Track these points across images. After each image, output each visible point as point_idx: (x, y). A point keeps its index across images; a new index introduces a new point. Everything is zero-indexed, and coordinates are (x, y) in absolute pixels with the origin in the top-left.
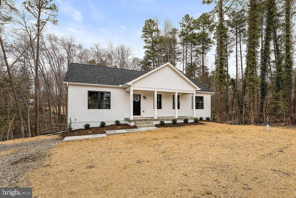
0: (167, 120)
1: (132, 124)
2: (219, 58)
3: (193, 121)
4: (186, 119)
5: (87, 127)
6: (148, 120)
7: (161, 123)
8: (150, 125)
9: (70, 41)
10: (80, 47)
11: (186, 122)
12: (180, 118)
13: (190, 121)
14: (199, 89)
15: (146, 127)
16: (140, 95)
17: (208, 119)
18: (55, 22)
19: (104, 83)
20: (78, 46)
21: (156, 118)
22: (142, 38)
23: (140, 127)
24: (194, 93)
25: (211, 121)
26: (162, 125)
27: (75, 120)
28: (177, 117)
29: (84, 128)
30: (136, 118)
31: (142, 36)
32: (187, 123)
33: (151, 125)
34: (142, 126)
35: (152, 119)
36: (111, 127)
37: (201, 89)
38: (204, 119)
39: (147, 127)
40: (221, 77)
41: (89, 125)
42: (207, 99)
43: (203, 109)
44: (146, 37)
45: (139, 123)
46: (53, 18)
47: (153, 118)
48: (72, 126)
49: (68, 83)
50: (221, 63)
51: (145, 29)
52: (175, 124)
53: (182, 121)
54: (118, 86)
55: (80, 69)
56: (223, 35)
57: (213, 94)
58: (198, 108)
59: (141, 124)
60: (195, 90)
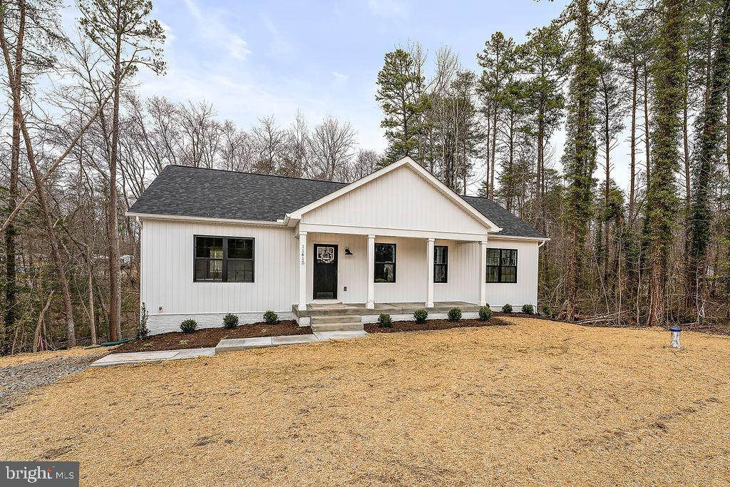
0: (403, 312)
1: (303, 322)
2: (574, 146)
3: (476, 315)
4: (455, 310)
5: (189, 328)
6: (348, 313)
7: (382, 321)
8: (348, 326)
9: (201, 113)
10: (229, 128)
11: (455, 319)
12: (438, 307)
13: (465, 316)
14: (495, 229)
15: (338, 330)
16: (336, 247)
17: (527, 311)
18: (158, 67)
19: (239, 214)
20: (223, 126)
21: (370, 306)
22: (378, 99)
23: (320, 330)
24: (484, 239)
25: (538, 316)
26: (385, 325)
27: (160, 309)
28: (431, 305)
29: (181, 330)
30: (321, 306)
32: (457, 321)
34: (327, 327)
35: (361, 309)
36: (252, 330)
37: (501, 229)
38: (515, 310)
39: (342, 330)
40: (578, 196)
41: (192, 323)
42: (528, 255)
43: (515, 282)
44: (389, 97)
45: (322, 320)
46: (153, 57)
47: (364, 305)
48: (148, 326)
49: (138, 216)
50: (579, 160)
51: (384, 76)
52: (421, 322)
53: (444, 316)
54: (274, 223)
55: (188, 179)
56: (586, 81)
57: (544, 242)
58: (500, 281)
59: (324, 321)
60: (485, 232)
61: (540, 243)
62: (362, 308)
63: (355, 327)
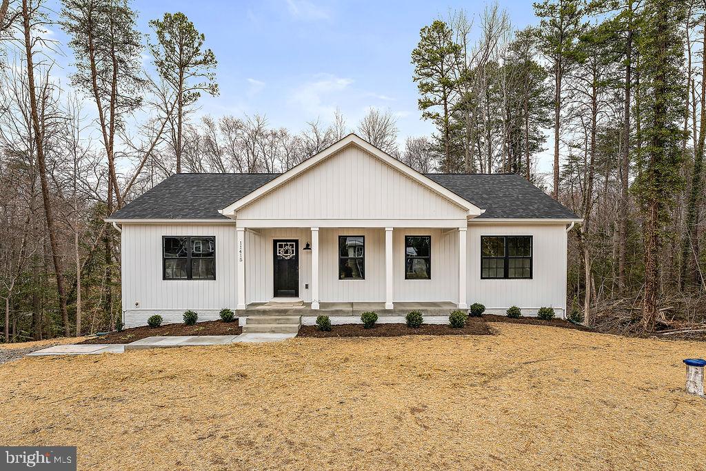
1: (242, 322)
3: (444, 320)
4: (415, 313)
5: (154, 323)
8: (281, 328)
12: (398, 308)
13: (429, 320)
14: (474, 211)
15: (267, 332)
16: (297, 241)
17: (546, 317)
18: (213, 90)
21: (315, 306)
23: (249, 331)
24: (463, 225)
25: (564, 324)
28: (389, 306)
29: (147, 325)
31: (417, 76)
33: (286, 327)
37: (484, 211)
39: (273, 332)
43: (531, 277)
45: (256, 320)
47: (310, 304)
49: (114, 222)
53: (401, 320)
57: (573, 224)
58: (506, 277)
59: (259, 322)
60: (464, 216)
61: (568, 225)
62: (307, 308)
63: (288, 329)
